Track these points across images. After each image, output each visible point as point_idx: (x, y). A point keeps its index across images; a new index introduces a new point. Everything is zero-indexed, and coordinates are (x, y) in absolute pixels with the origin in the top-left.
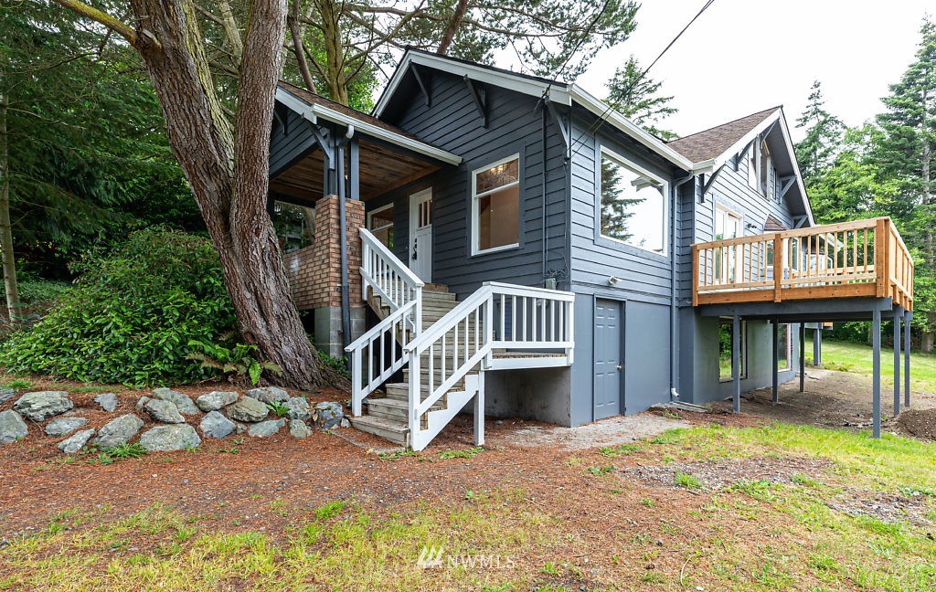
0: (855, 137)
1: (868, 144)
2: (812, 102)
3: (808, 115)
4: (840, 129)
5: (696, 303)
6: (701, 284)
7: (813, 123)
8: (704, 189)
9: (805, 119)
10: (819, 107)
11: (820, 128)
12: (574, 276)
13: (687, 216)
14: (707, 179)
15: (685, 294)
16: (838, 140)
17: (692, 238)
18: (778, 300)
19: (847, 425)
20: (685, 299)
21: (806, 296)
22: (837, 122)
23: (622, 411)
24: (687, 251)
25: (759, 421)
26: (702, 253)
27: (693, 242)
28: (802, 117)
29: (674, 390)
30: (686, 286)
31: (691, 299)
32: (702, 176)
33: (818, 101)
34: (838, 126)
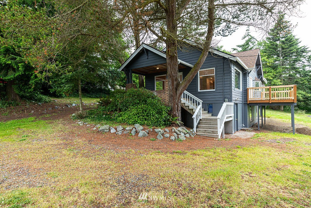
0: (260, 44)
1: (263, 46)
2: (247, 32)
3: (246, 36)
4: (255, 41)
5: (248, 103)
6: (250, 98)
7: (247, 38)
8: (249, 73)
9: (245, 37)
10: (249, 33)
11: (249, 40)
12: (233, 99)
13: (245, 80)
14: (249, 71)
15: (245, 100)
16: (255, 44)
17: (246, 86)
18: (270, 103)
19: (284, 132)
20: (245, 101)
21: (277, 102)
22: (254, 38)
23: (237, 130)
24: (245, 89)
25: (269, 131)
26: (250, 90)
27: (247, 87)
28: (244, 36)
29: (243, 125)
30: (245, 98)
31: (247, 101)
32: (248, 71)
33: (249, 32)
34: (255, 40)
